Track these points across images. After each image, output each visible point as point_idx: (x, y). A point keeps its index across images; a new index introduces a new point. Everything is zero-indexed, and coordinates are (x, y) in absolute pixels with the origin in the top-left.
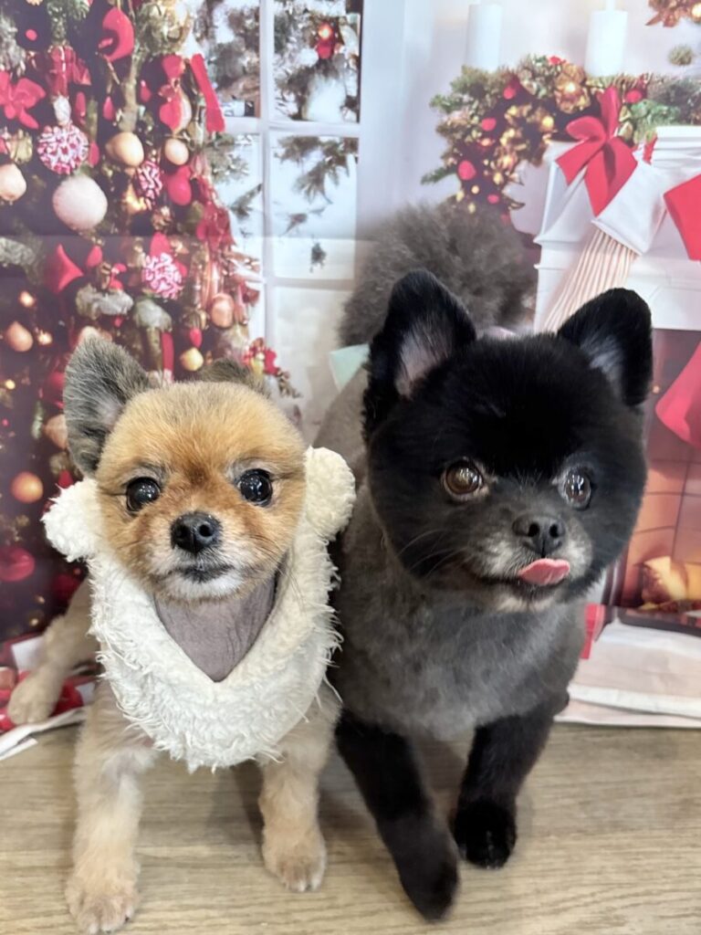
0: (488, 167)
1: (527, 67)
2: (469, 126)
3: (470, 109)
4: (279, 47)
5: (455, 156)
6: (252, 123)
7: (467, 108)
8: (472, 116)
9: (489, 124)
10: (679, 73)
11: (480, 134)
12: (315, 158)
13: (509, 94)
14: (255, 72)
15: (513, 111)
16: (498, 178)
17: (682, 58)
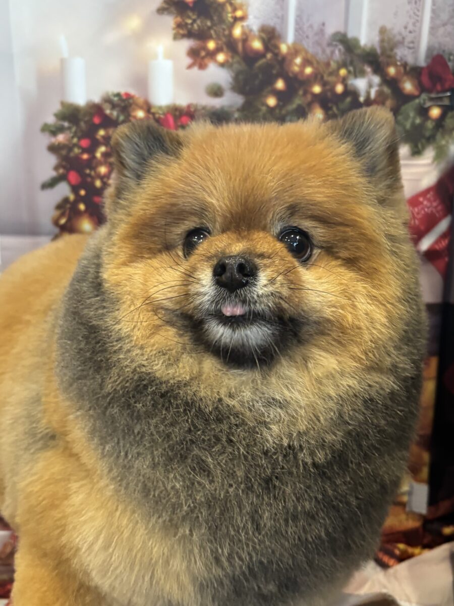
0: (89, 175)
1: (107, 100)
2: (71, 145)
3: (71, 132)
5: (64, 167)
7: (68, 132)
8: (73, 137)
9: (85, 143)
10: (217, 103)
11: (80, 151)
13: (97, 120)
15: (102, 133)
16: (98, 183)
17: (216, 92)
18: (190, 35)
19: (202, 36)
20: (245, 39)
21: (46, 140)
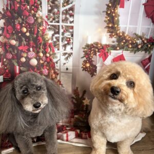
0: (89, 56)
1: (94, 43)
2: (87, 51)
4: (62, 41)
6: (58, 51)
7: (87, 49)
9: (89, 51)
10: (113, 44)
12: (67, 55)
13: (92, 47)
14: (59, 45)
15: (93, 49)
16: (91, 57)
17: (113, 42)
18: (110, 32)
19: (112, 32)
20: (119, 33)
21: (83, 50)
